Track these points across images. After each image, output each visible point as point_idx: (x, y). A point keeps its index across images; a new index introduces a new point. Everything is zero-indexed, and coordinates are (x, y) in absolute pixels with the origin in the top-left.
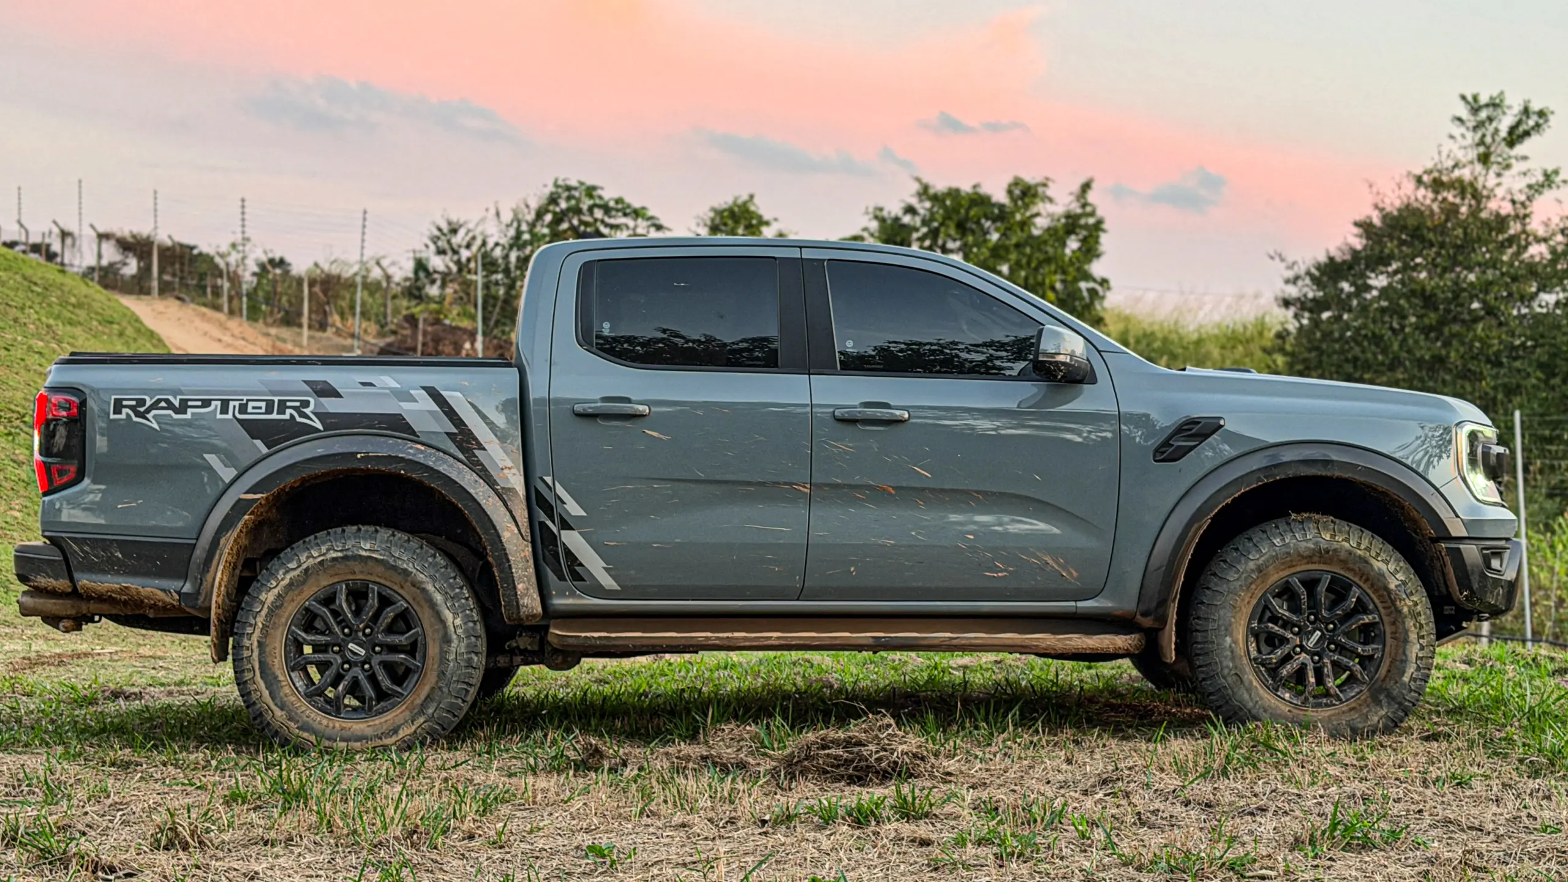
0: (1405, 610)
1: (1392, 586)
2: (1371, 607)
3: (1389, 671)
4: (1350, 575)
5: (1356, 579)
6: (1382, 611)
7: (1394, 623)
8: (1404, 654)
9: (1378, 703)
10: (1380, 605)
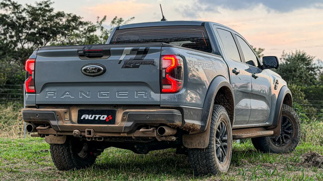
0: (297, 122)
1: (294, 117)
2: (290, 122)
3: (295, 136)
4: (287, 116)
5: (288, 117)
6: (293, 123)
7: (295, 125)
8: (297, 131)
9: (294, 143)
10: (292, 121)
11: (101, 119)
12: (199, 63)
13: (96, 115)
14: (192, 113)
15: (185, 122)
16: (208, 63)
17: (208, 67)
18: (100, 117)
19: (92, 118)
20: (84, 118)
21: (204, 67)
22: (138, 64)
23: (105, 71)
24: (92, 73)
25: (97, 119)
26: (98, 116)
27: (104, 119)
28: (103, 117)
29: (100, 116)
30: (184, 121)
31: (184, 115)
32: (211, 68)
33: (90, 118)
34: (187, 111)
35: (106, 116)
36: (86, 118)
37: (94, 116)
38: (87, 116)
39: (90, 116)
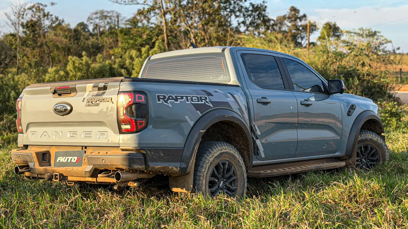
11: (73, 161)
12: (178, 97)
13: (69, 158)
14: (162, 154)
15: (149, 166)
16: (199, 96)
17: (197, 100)
18: (71, 159)
19: (66, 161)
20: (59, 161)
21: (188, 101)
22: (98, 102)
23: (71, 110)
24: (60, 112)
25: (69, 161)
26: (70, 158)
27: (75, 161)
28: (74, 159)
29: (72, 157)
30: (148, 164)
31: (148, 158)
32: (202, 101)
33: (64, 161)
34: (152, 153)
35: (76, 158)
36: (61, 161)
37: (67, 158)
38: (62, 158)
39: (64, 158)
